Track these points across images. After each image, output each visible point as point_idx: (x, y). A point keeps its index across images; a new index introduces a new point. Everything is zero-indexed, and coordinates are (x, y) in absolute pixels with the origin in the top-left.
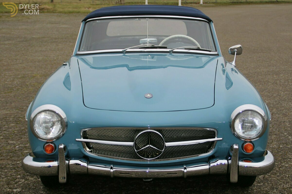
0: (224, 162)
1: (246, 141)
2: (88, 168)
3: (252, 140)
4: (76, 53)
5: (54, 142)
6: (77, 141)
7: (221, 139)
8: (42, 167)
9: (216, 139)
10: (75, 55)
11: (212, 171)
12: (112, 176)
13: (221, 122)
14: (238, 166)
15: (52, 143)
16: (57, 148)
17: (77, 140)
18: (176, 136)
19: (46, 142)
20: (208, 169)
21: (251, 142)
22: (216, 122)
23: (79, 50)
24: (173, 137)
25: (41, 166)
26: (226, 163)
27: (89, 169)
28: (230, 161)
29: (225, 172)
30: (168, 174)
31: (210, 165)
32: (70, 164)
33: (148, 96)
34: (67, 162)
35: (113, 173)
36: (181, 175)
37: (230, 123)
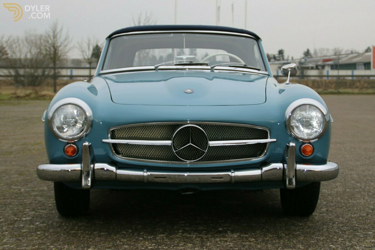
0: (279, 165)
1: (304, 142)
2: (116, 173)
3: (311, 141)
4: (98, 74)
5: (76, 143)
6: (103, 142)
7: (275, 140)
8: (61, 170)
9: (269, 140)
10: (97, 75)
11: (264, 178)
12: (145, 181)
13: (273, 122)
14: (296, 170)
15: (73, 143)
16: (79, 150)
17: (104, 140)
18: (222, 137)
19: (67, 142)
20: (261, 175)
21: (310, 143)
22: (268, 121)
23: (102, 69)
24: (218, 137)
25: (59, 169)
26: (281, 167)
27: (117, 175)
28: (285, 165)
29: (281, 178)
30: (212, 178)
31: (262, 169)
32: (95, 168)
33: (188, 91)
34: (92, 166)
35: (147, 177)
36: (228, 179)
37: (285, 122)
